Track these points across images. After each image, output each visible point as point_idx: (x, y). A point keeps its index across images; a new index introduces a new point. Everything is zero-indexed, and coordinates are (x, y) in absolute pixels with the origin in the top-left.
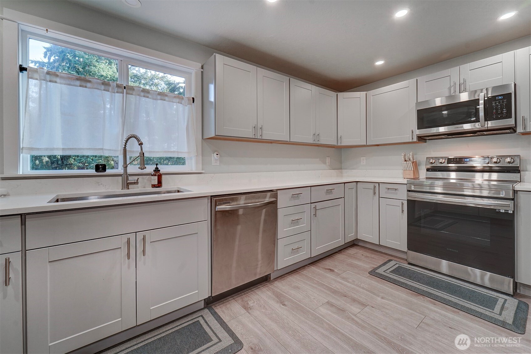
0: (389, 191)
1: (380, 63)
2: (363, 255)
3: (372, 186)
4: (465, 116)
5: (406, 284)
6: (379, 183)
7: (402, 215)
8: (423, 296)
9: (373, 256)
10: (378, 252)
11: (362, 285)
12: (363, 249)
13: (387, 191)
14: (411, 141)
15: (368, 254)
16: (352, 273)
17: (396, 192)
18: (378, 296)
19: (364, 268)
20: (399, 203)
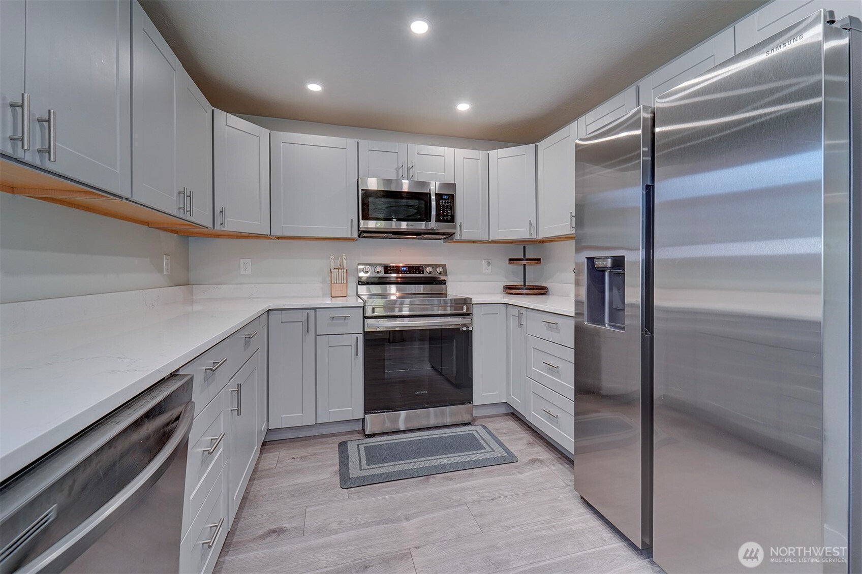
0: (334, 321)
1: (315, 88)
2: (293, 458)
3: (302, 316)
4: (416, 211)
5: (402, 471)
6: (315, 309)
7: (355, 359)
8: (431, 476)
9: (310, 450)
10: (310, 439)
11: (359, 519)
12: (280, 445)
13: (331, 322)
14: (349, 236)
15: (303, 452)
16: (317, 508)
17: (346, 321)
18: (399, 520)
19: (324, 484)
20: (351, 340)
